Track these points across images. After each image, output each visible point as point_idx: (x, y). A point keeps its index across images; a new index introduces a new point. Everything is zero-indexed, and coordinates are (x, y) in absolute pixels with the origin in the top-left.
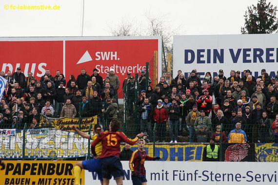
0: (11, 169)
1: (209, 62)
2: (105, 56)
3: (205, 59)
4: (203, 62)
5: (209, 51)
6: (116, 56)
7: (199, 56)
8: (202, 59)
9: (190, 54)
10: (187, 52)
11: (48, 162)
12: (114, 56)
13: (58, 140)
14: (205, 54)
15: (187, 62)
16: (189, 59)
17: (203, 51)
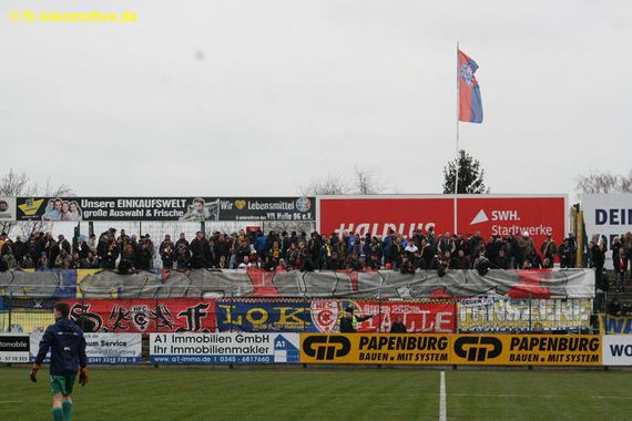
0: (517, 344)
1: (623, 223)
2: (504, 215)
3: (619, 219)
4: (617, 223)
5: (623, 211)
6: (515, 215)
7: (612, 217)
8: (615, 220)
9: (601, 215)
10: (598, 211)
11: (559, 336)
12: (514, 215)
13: (543, 312)
14: (619, 214)
15: (598, 222)
16: (601, 219)
17: (617, 211)
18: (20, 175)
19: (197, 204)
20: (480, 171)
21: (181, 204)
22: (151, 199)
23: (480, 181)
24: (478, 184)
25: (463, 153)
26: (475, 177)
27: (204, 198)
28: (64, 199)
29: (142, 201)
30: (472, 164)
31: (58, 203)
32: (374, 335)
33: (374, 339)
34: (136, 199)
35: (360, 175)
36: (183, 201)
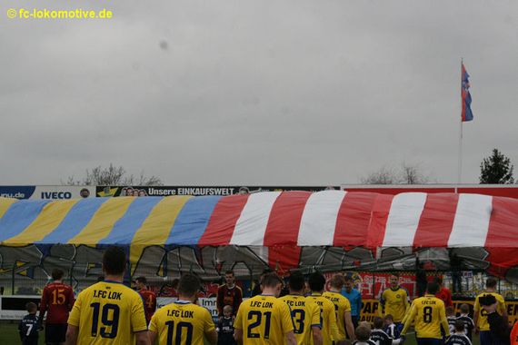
18: (118, 168)
19: (243, 192)
20: (510, 167)
21: (229, 192)
22: (206, 187)
23: (511, 175)
24: (508, 177)
25: (496, 151)
26: (506, 172)
27: (249, 188)
28: (134, 187)
29: (197, 189)
30: (504, 160)
31: (130, 191)
32: (369, 300)
33: (369, 304)
34: (193, 187)
35: (408, 170)
36: (232, 190)
